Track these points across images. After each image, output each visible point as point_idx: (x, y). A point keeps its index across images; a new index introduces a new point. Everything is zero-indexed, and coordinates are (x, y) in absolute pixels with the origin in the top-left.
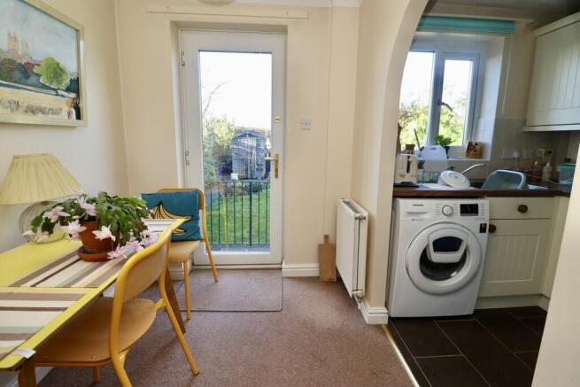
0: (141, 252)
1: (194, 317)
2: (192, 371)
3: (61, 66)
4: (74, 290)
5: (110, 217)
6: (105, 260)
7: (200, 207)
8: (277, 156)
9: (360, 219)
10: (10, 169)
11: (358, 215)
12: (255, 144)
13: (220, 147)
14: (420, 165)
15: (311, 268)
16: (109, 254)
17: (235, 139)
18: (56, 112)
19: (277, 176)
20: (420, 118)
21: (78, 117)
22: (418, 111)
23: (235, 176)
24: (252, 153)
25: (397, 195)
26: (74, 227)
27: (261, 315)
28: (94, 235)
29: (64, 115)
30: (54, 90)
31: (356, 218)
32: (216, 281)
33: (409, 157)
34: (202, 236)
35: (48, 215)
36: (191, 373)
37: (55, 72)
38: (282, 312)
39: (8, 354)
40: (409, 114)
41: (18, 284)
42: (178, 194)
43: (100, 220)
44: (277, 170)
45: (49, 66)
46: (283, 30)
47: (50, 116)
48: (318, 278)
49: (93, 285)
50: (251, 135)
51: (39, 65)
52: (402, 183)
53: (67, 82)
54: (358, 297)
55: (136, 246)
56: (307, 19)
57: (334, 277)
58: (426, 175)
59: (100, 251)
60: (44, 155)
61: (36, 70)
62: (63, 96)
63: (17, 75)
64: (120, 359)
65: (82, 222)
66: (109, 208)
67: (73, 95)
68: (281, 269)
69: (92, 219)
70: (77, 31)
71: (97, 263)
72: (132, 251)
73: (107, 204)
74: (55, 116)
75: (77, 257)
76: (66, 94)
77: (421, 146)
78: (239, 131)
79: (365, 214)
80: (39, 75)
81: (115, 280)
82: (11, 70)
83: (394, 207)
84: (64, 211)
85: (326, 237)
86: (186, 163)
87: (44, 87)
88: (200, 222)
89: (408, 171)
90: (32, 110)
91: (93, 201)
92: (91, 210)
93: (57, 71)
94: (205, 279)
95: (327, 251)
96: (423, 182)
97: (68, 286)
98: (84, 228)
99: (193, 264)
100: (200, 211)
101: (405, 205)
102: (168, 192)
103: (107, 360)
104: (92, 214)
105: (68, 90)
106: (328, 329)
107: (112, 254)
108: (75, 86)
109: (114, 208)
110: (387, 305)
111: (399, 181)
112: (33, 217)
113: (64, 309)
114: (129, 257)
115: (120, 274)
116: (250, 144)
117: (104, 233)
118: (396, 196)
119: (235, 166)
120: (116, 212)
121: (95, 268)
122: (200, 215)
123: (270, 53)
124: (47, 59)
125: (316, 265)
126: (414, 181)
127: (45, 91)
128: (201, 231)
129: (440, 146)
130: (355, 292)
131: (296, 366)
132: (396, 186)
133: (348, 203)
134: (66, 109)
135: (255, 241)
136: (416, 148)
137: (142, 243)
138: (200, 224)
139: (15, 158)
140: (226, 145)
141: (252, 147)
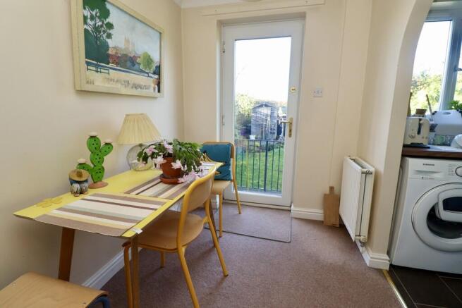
0: (198, 180)
1: (225, 236)
2: (224, 272)
3: (151, 57)
4: (160, 199)
5: (181, 155)
6: (176, 183)
7: (232, 156)
8: (292, 119)
9: (367, 173)
10: (124, 123)
11: (365, 170)
12: (269, 113)
13: (243, 115)
14: (432, 128)
15: (317, 213)
16: (179, 179)
17: (254, 108)
18: (147, 87)
19: (290, 135)
20: (431, 86)
21: (159, 91)
22: (429, 80)
23: (252, 137)
24: (266, 120)
25: (407, 154)
26: (160, 160)
27: (274, 243)
28: (172, 166)
29: (152, 89)
30: (147, 73)
31: (363, 173)
32: (240, 213)
33: (420, 120)
34: (232, 178)
35: (146, 150)
36: (222, 274)
37: (148, 62)
38: (291, 244)
39: (128, 230)
40: (418, 83)
41: (129, 192)
42: (217, 146)
43: (175, 156)
44: (290, 131)
45: (145, 58)
46: (302, 16)
47: (144, 90)
48: (323, 222)
49: (170, 198)
50: (266, 106)
51: (140, 57)
52: (412, 144)
53: (154, 68)
54: (361, 242)
55: (195, 176)
56: (324, 4)
57: (337, 223)
58: (438, 138)
59: (173, 177)
60: (142, 114)
61: (138, 60)
62: (151, 77)
63: (129, 64)
64: (183, 250)
65: (164, 157)
66: (180, 149)
67: (156, 77)
68: (290, 211)
69: (170, 155)
70: (160, 33)
71: (170, 186)
72: (193, 179)
73: (179, 146)
74: (147, 90)
75: (159, 180)
76: (153, 76)
77: (433, 111)
78: (257, 103)
79: (372, 169)
80: (139, 64)
81: (183, 196)
82: (126, 61)
83: (402, 166)
84: (155, 148)
85: (332, 188)
86: (222, 124)
87: (142, 71)
88: (231, 167)
89: (419, 132)
90: (136, 86)
91: (170, 144)
92: (170, 149)
93: (149, 60)
94: (232, 211)
95: (332, 200)
96: (434, 144)
97: (156, 197)
98: (165, 161)
99: (223, 199)
100: (232, 159)
101: (414, 164)
102: (210, 144)
103: (175, 249)
104: (171, 152)
105: (154, 73)
106: (331, 264)
107: (181, 180)
108: (158, 71)
109: (183, 149)
110: (389, 253)
111: (409, 142)
112: (138, 152)
113: (156, 210)
114: (191, 182)
115: (186, 192)
116: (266, 112)
117: (177, 165)
118: (404, 155)
119: (253, 129)
120: (184, 152)
121: (169, 189)
122: (231, 162)
123: (290, 36)
124: (144, 54)
125: (322, 211)
126: (425, 143)
127: (142, 74)
128: (231, 173)
129: (455, 111)
130: (358, 237)
131: (302, 287)
132: (405, 146)
133: (354, 160)
134: (153, 85)
135: (268, 188)
136: (428, 113)
137: (199, 174)
138: (231, 169)
139: (127, 116)
140: (246, 113)
141: (267, 115)
